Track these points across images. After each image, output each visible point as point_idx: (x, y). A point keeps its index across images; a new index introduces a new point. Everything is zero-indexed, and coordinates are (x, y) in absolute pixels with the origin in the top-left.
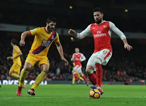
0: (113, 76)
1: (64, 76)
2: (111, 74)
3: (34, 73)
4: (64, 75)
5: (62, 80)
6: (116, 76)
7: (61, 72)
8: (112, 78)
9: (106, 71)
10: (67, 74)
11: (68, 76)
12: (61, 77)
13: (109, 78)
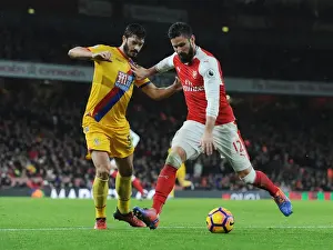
0: (318, 179)
1: (211, 181)
2: (314, 175)
3: (145, 174)
4: (210, 177)
5: (208, 189)
6: (324, 182)
7: (205, 172)
8: (316, 185)
9: (302, 170)
10: (217, 176)
11: (219, 180)
12: (205, 182)
13: (308, 184)
